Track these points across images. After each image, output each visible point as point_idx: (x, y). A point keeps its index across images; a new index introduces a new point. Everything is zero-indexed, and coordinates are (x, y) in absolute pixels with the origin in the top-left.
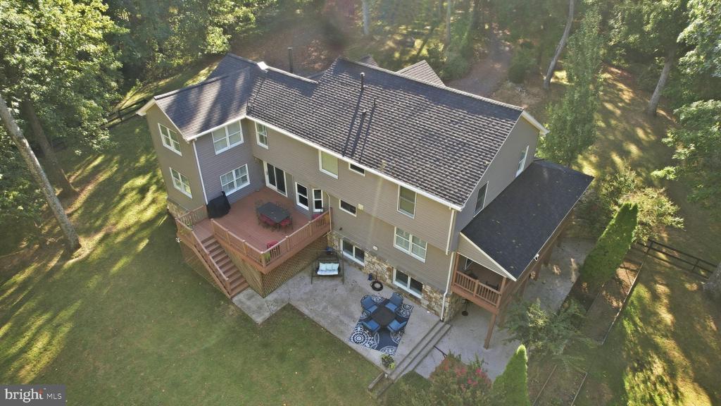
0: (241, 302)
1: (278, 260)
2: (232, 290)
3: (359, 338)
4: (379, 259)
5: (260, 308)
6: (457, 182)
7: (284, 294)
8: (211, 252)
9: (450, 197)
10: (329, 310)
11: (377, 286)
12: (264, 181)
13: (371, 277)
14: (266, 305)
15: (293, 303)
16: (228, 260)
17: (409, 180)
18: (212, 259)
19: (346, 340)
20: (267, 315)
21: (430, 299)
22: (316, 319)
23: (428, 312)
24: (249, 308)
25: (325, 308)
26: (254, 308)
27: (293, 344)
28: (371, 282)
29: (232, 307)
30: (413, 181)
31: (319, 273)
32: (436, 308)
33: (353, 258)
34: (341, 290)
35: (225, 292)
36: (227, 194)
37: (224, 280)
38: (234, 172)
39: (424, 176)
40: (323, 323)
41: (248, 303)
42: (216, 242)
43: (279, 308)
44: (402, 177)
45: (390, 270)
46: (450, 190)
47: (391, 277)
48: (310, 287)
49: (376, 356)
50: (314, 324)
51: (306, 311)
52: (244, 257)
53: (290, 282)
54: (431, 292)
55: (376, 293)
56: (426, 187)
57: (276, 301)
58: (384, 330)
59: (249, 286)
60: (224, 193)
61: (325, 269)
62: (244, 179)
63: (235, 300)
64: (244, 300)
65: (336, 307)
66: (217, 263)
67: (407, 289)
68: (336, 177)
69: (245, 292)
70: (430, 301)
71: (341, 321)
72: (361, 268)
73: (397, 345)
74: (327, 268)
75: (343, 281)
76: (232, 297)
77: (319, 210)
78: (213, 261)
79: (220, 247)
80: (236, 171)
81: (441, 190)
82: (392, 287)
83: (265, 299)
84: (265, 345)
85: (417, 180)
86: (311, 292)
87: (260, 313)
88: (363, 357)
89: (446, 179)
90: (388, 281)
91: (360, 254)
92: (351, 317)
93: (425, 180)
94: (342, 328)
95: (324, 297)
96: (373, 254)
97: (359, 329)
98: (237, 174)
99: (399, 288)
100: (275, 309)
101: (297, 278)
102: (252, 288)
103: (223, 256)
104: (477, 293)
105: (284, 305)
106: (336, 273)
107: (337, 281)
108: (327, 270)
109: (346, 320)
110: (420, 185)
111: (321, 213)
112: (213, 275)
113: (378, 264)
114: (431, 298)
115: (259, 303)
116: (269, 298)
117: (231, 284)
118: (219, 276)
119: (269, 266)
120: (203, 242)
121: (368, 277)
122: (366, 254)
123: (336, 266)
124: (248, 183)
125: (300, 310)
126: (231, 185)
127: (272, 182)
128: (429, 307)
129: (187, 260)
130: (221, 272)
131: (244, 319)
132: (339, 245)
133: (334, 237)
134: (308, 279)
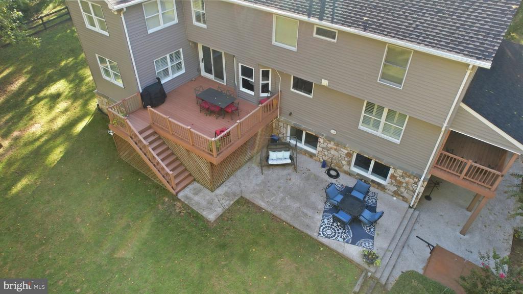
0: (187, 197)
1: (229, 148)
2: (177, 184)
3: (329, 232)
4: (337, 144)
5: (210, 203)
6: (475, 34)
7: (234, 187)
8: (151, 143)
9: (469, 52)
10: (288, 202)
11: (333, 173)
12: (199, 70)
13: (324, 164)
14: (216, 200)
15: (248, 196)
16: (169, 152)
17: (406, 37)
18: (152, 151)
19: (315, 235)
20: (219, 211)
21: (399, 184)
22: (277, 212)
23: (395, 198)
24: (198, 204)
25: (283, 199)
26: (204, 203)
27: (255, 243)
28: (324, 170)
29: (178, 204)
30: (412, 38)
31: (270, 162)
32: (405, 194)
33: (302, 145)
34: (296, 179)
35: (169, 187)
36: (163, 82)
37: (167, 174)
38: (168, 56)
39: (425, 31)
40: (284, 216)
41: (196, 198)
42: (155, 133)
43: (232, 203)
44: (396, 34)
45: (349, 155)
46: (469, 44)
47: (349, 163)
48: (261, 178)
49: (354, 252)
50: (274, 218)
51: (262, 204)
52: (189, 147)
53: (238, 173)
54: (402, 176)
55: (333, 181)
56: (432, 43)
57: (226, 194)
58: (356, 221)
59: (195, 180)
60: (159, 79)
61: (275, 158)
62: (179, 66)
63: (180, 195)
64: (191, 195)
65: (294, 198)
66: (158, 155)
67: (369, 175)
68: (295, 49)
69: (191, 186)
70: (399, 187)
71: (303, 212)
72: (312, 155)
73: (372, 238)
74: (278, 157)
75: (295, 169)
76: (177, 193)
77: (265, 95)
78: (154, 154)
79: (159, 138)
80: (171, 56)
81: (455, 45)
82: (350, 174)
83: (213, 194)
84: (223, 246)
85: (417, 36)
86: (263, 182)
87: (211, 209)
88: (338, 253)
89: (457, 32)
90: (346, 168)
91: (312, 140)
92: (314, 208)
93: (427, 35)
94: (307, 221)
95: (279, 187)
96: (329, 139)
97: (326, 221)
98: (172, 60)
99: (358, 174)
100: (227, 203)
101: (245, 169)
102: (198, 182)
103: (164, 147)
104: (466, 175)
105: (237, 198)
106: (289, 161)
107: (290, 170)
108: (278, 159)
109: (309, 212)
110: (423, 41)
111: (268, 98)
112: (154, 170)
113: (335, 150)
114: (401, 183)
115: (208, 198)
116: (220, 191)
117: (176, 177)
118: (161, 170)
119: (220, 155)
120: (141, 133)
121: (320, 165)
122: (321, 140)
123: (287, 154)
124: (183, 71)
125: (257, 203)
126: (166, 72)
127: (208, 70)
128: (396, 193)
129: (123, 155)
130: (163, 164)
131: (194, 217)
132: (287, 133)
133: (281, 124)
134: (257, 170)
